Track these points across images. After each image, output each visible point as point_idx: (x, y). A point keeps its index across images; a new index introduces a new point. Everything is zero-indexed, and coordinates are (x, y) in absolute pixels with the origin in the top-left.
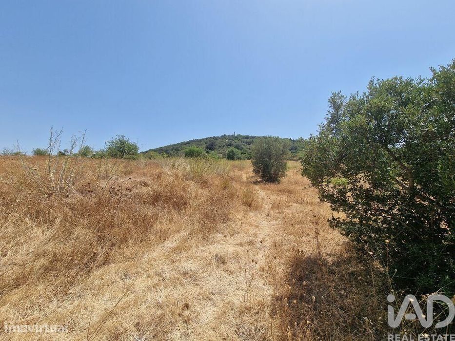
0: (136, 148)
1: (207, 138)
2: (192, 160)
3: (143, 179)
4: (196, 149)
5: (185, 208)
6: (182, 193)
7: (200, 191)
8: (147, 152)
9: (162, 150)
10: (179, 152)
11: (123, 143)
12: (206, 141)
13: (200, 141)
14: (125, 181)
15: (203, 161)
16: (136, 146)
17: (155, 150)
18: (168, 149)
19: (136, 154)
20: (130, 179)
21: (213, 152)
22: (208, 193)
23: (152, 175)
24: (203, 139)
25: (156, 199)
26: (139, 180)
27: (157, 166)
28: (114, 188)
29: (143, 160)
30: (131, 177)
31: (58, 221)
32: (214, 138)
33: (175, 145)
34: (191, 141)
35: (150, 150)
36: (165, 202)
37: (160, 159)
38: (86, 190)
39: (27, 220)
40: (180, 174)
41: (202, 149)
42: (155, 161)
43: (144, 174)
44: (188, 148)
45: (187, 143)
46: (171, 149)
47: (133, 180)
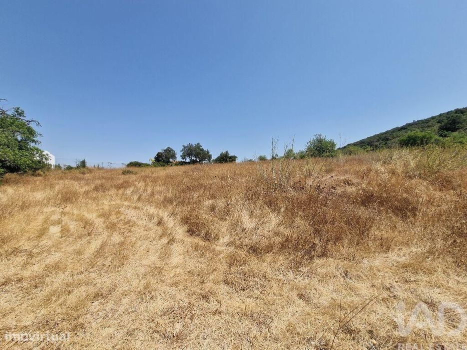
0: (333, 145)
1: (441, 115)
2: (416, 151)
3: (347, 177)
4: (420, 134)
5: (415, 215)
6: (405, 195)
7: (438, 194)
8: (345, 147)
9: (364, 143)
10: (389, 142)
11: (320, 141)
12: (439, 119)
13: (427, 121)
14: (328, 179)
15: (438, 150)
16: (334, 143)
17: (355, 144)
18: (372, 140)
19: (333, 151)
20: (332, 177)
21: (455, 134)
22: (455, 198)
23: (356, 173)
24: (433, 118)
25: (367, 200)
26: (342, 178)
27: (360, 162)
28: (319, 186)
29: (342, 157)
30: (333, 175)
31: (283, 210)
32: (457, 111)
33: (382, 134)
34: (409, 125)
35: (348, 145)
36: (381, 204)
37: (362, 154)
38: (299, 187)
39: (266, 206)
40: (400, 170)
41: (432, 133)
42: (356, 157)
43: (346, 172)
44: (405, 135)
45: (403, 128)
46: (376, 140)
47: (336, 178)
